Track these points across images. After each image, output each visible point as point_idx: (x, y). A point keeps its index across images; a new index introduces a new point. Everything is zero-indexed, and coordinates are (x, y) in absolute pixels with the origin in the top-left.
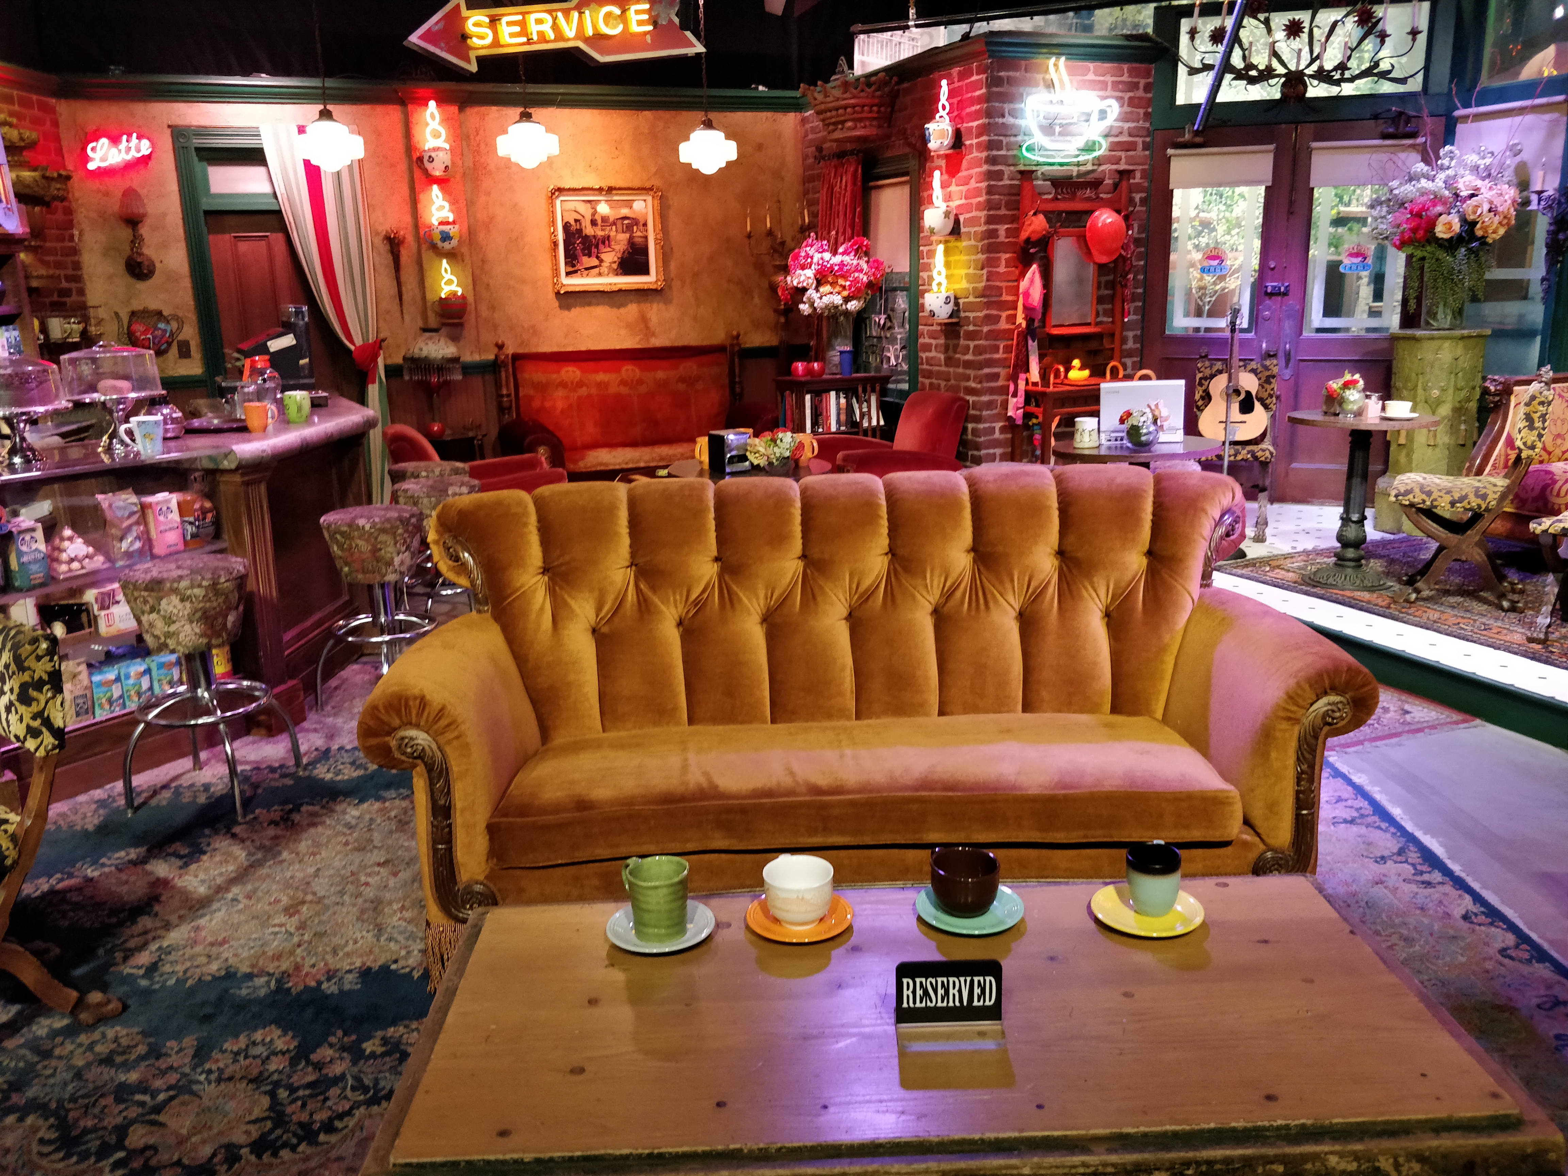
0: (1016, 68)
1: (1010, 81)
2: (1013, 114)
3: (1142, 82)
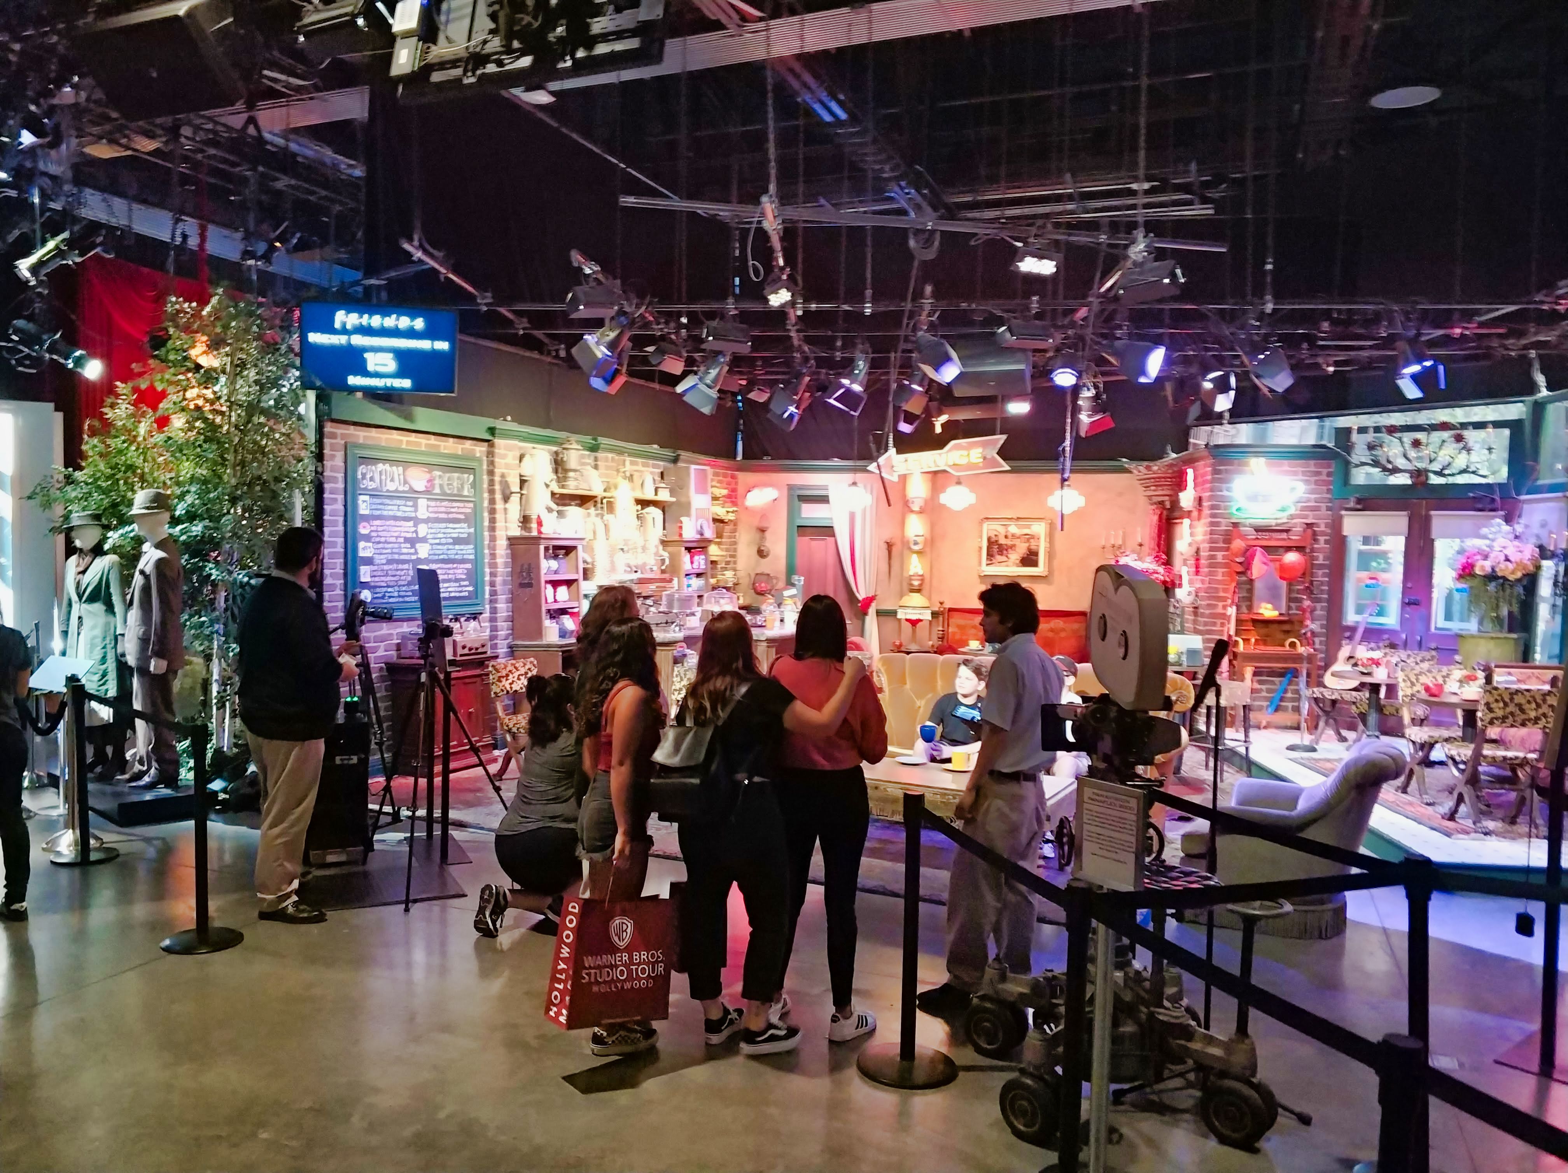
0: (1232, 464)
1: (1227, 471)
2: (1228, 490)
3: (1325, 471)
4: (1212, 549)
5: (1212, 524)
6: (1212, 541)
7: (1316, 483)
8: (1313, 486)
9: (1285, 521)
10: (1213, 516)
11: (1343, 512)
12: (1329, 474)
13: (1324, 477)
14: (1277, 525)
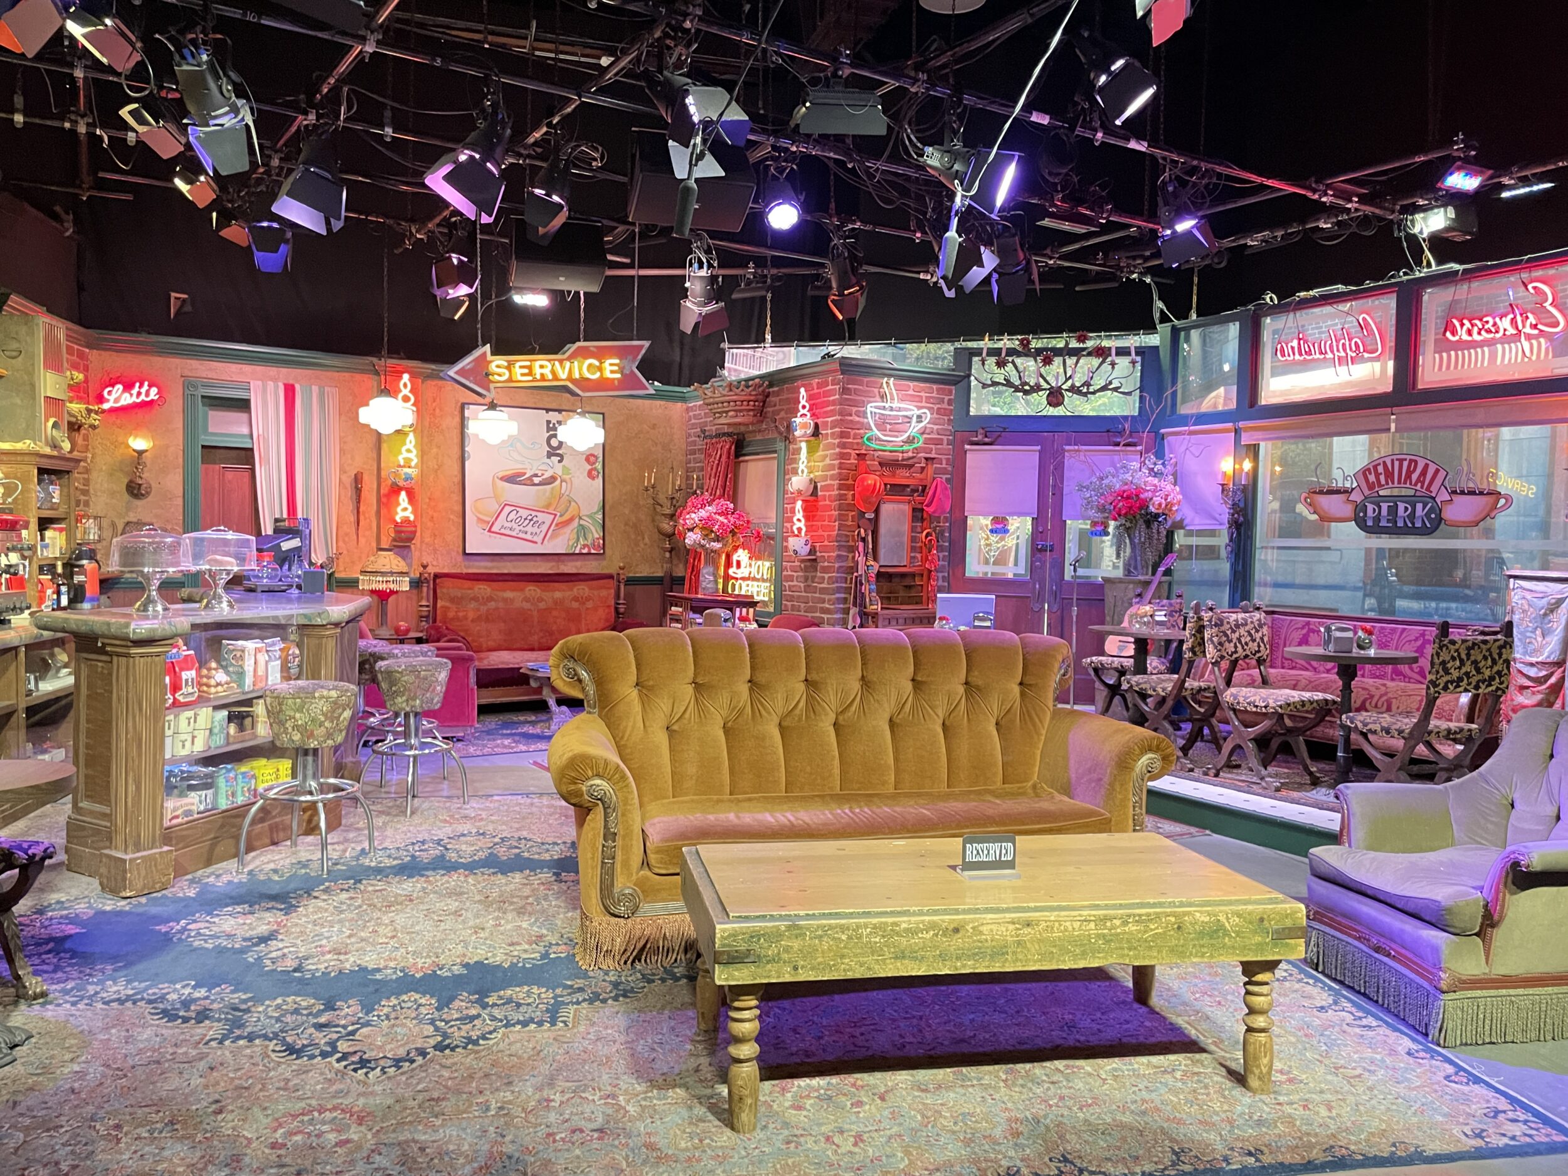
0: (861, 383)
1: (857, 392)
2: (858, 414)
3: (947, 398)
4: (841, 487)
5: (842, 456)
6: (841, 478)
7: (939, 411)
8: (935, 415)
9: (910, 454)
10: (842, 445)
11: (967, 447)
12: (950, 402)
13: (945, 406)
14: (903, 460)
